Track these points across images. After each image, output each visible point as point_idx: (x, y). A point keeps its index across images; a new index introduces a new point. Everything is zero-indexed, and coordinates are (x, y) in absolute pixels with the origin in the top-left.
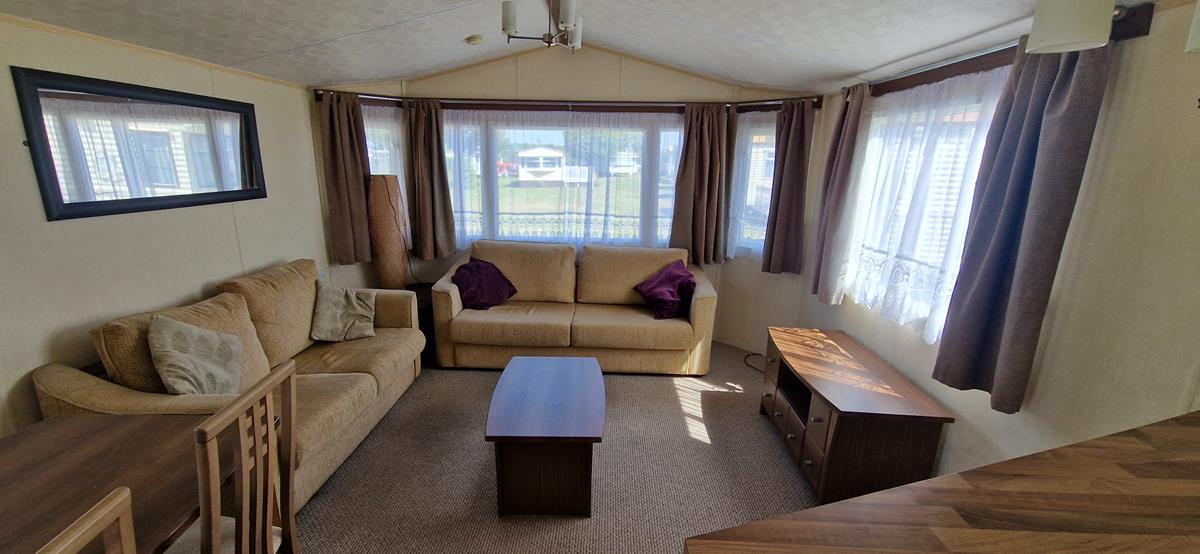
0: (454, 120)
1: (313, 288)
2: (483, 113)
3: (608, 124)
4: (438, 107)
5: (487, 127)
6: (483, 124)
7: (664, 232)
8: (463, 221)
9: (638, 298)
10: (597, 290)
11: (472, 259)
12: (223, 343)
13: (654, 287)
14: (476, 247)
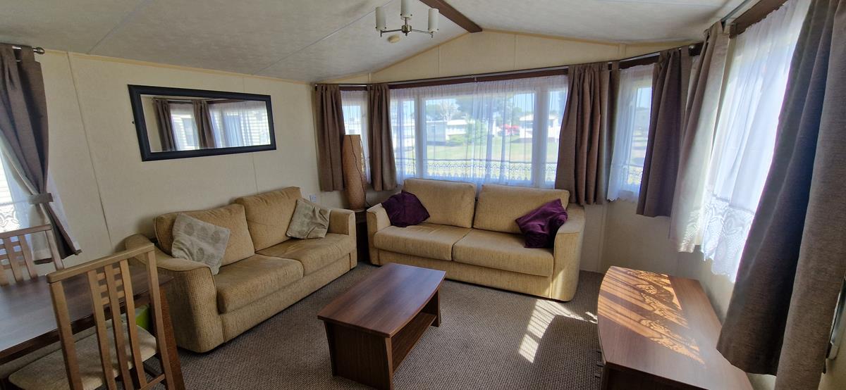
0: (398, 96)
1: (294, 204)
2: (415, 89)
4: (387, 87)
5: (418, 99)
6: (416, 96)
7: (551, 176)
8: (402, 164)
9: (518, 230)
10: (486, 220)
11: (402, 191)
12: (216, 233)
13: (528, 222)
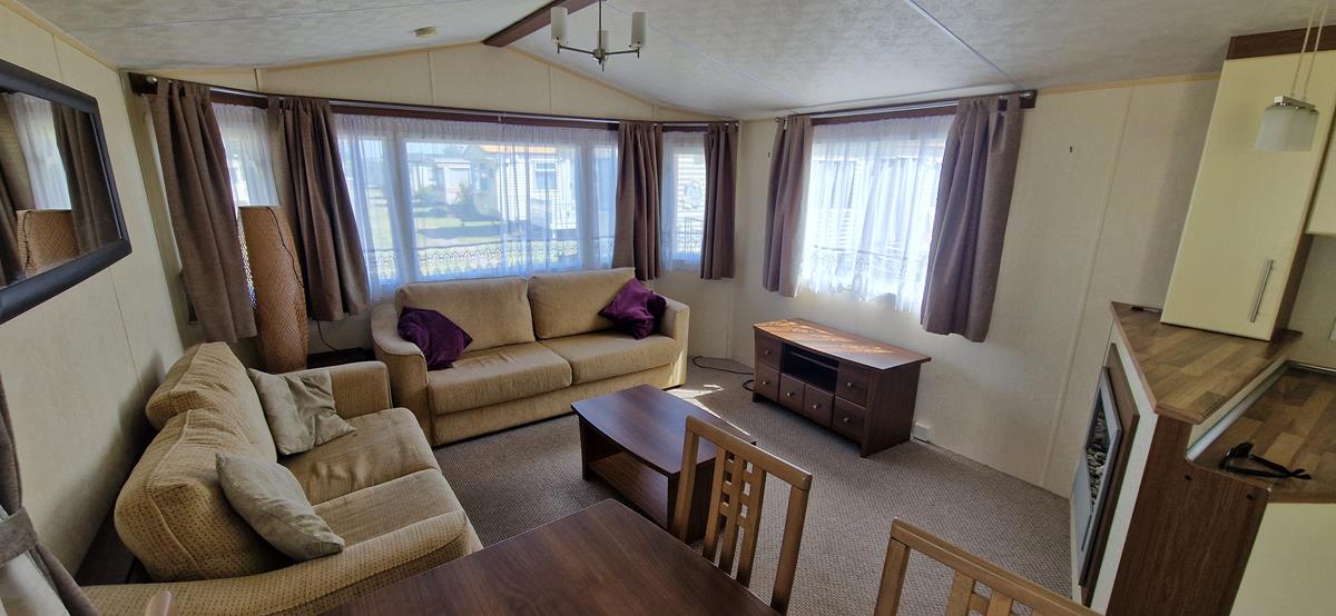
0: (349, 128)
2: (388, 121)
4: (328, 109)
5: (395, 138)
6: (391, 137)
7: (606, 250)
9: (604, 322)
11: (406, 309)
14: (408, 293)
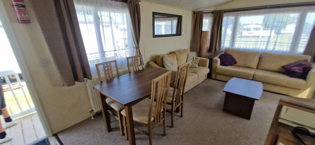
0: (227, 15)
1: (187, 55)
2: (236, 13)
3: (283, 12)
4: (223, 12)
5: (237, 16)
7: (301, 48)
8: (224, 43)
9: (284, 70)
10: (265, 65)
11: (225, 53)
13: (291, 67)
14: (227, 50)
